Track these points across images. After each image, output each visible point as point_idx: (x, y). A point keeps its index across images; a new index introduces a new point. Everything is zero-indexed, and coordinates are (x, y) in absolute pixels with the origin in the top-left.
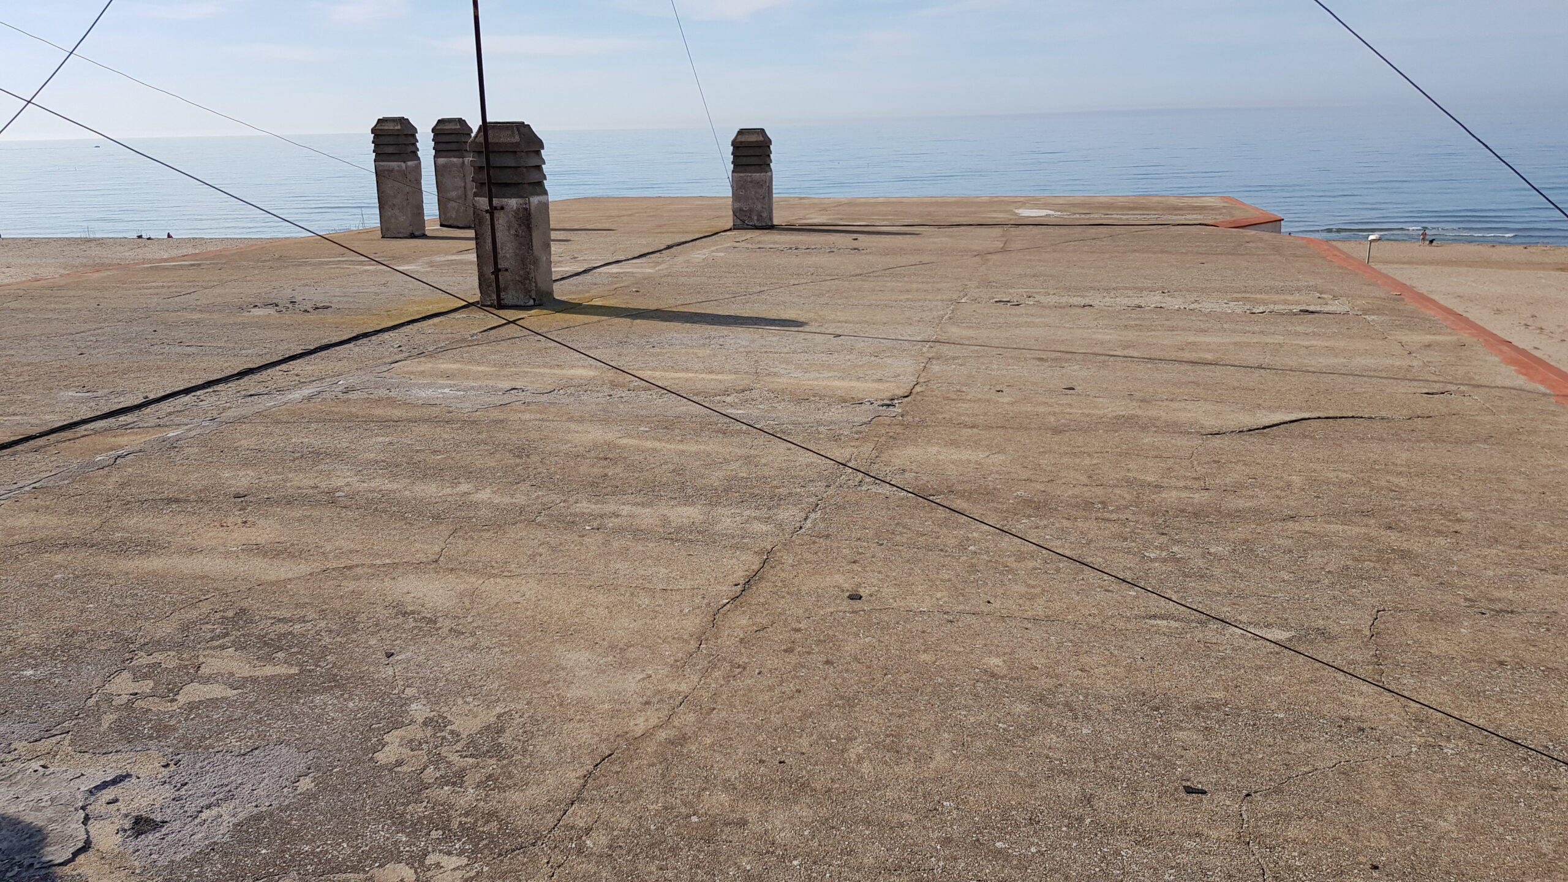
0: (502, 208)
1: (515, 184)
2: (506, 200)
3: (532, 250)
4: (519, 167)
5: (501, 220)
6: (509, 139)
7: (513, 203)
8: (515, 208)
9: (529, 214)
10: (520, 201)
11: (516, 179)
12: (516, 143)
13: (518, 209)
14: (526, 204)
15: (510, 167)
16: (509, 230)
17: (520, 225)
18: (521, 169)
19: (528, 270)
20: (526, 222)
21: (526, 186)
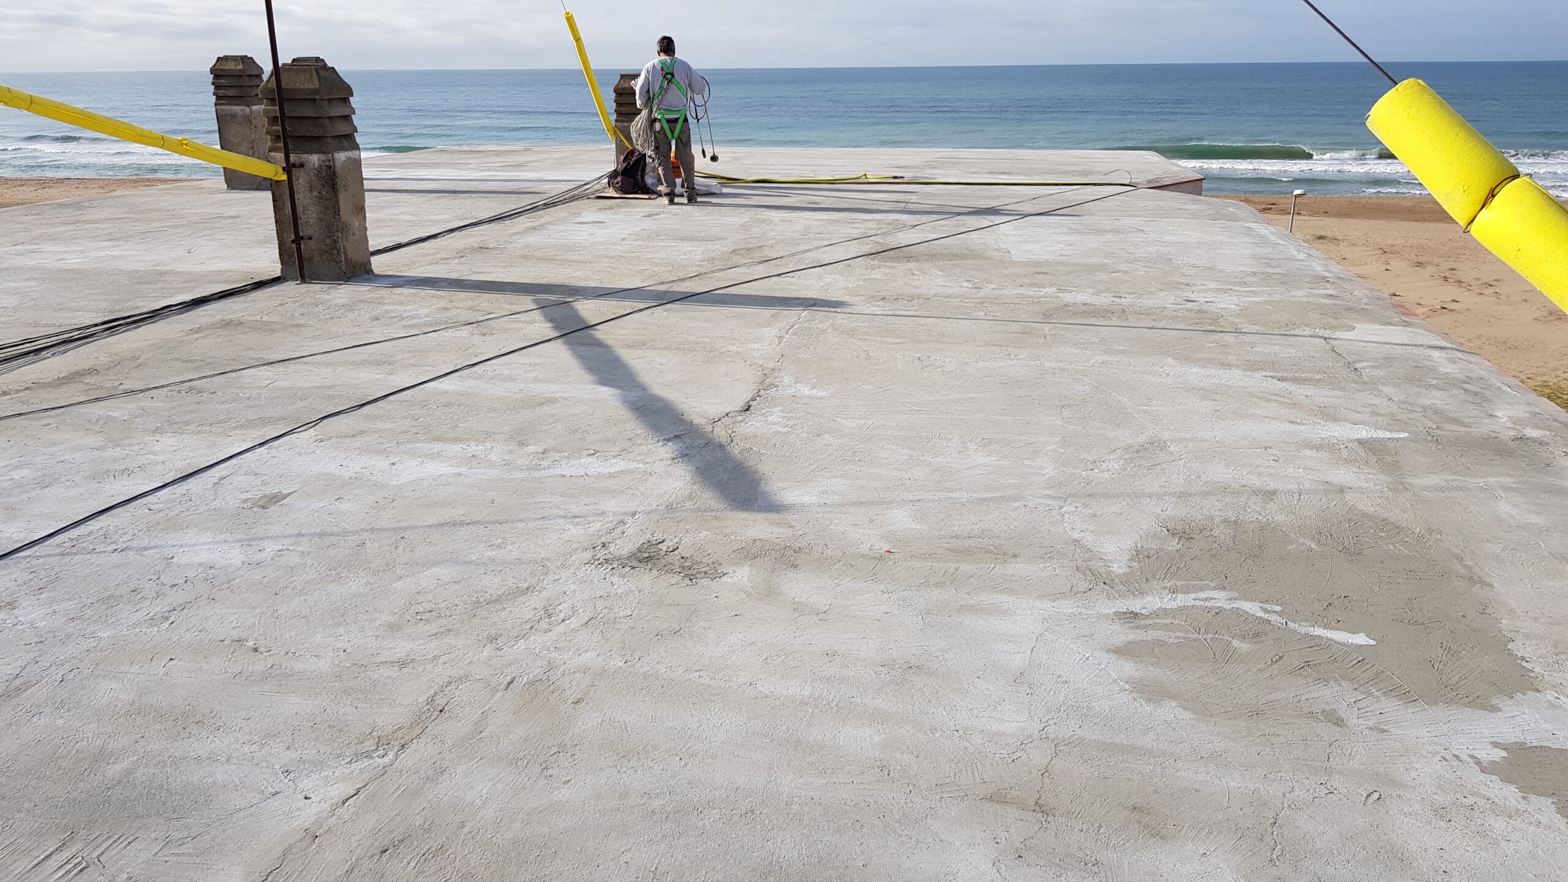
0: (302, 165)
1: (315, 137)
2: (306, 156)
3: (339, 215)
4: (320, 118)
5: (302, 180)
6: (307, 84)
7: (314, 159)
8: (317, 165)
9: (334, 173)
10: (323, 157)
11: (315, 132)
12: (315, 89)
13: (321, 167)
14: (329, 161)
15: (310, 117)
16: (311, 191)
17: (324, 186)
18: (322, 120)
19: (335, 238)
20: (330, 183)
21: (330, 140)
